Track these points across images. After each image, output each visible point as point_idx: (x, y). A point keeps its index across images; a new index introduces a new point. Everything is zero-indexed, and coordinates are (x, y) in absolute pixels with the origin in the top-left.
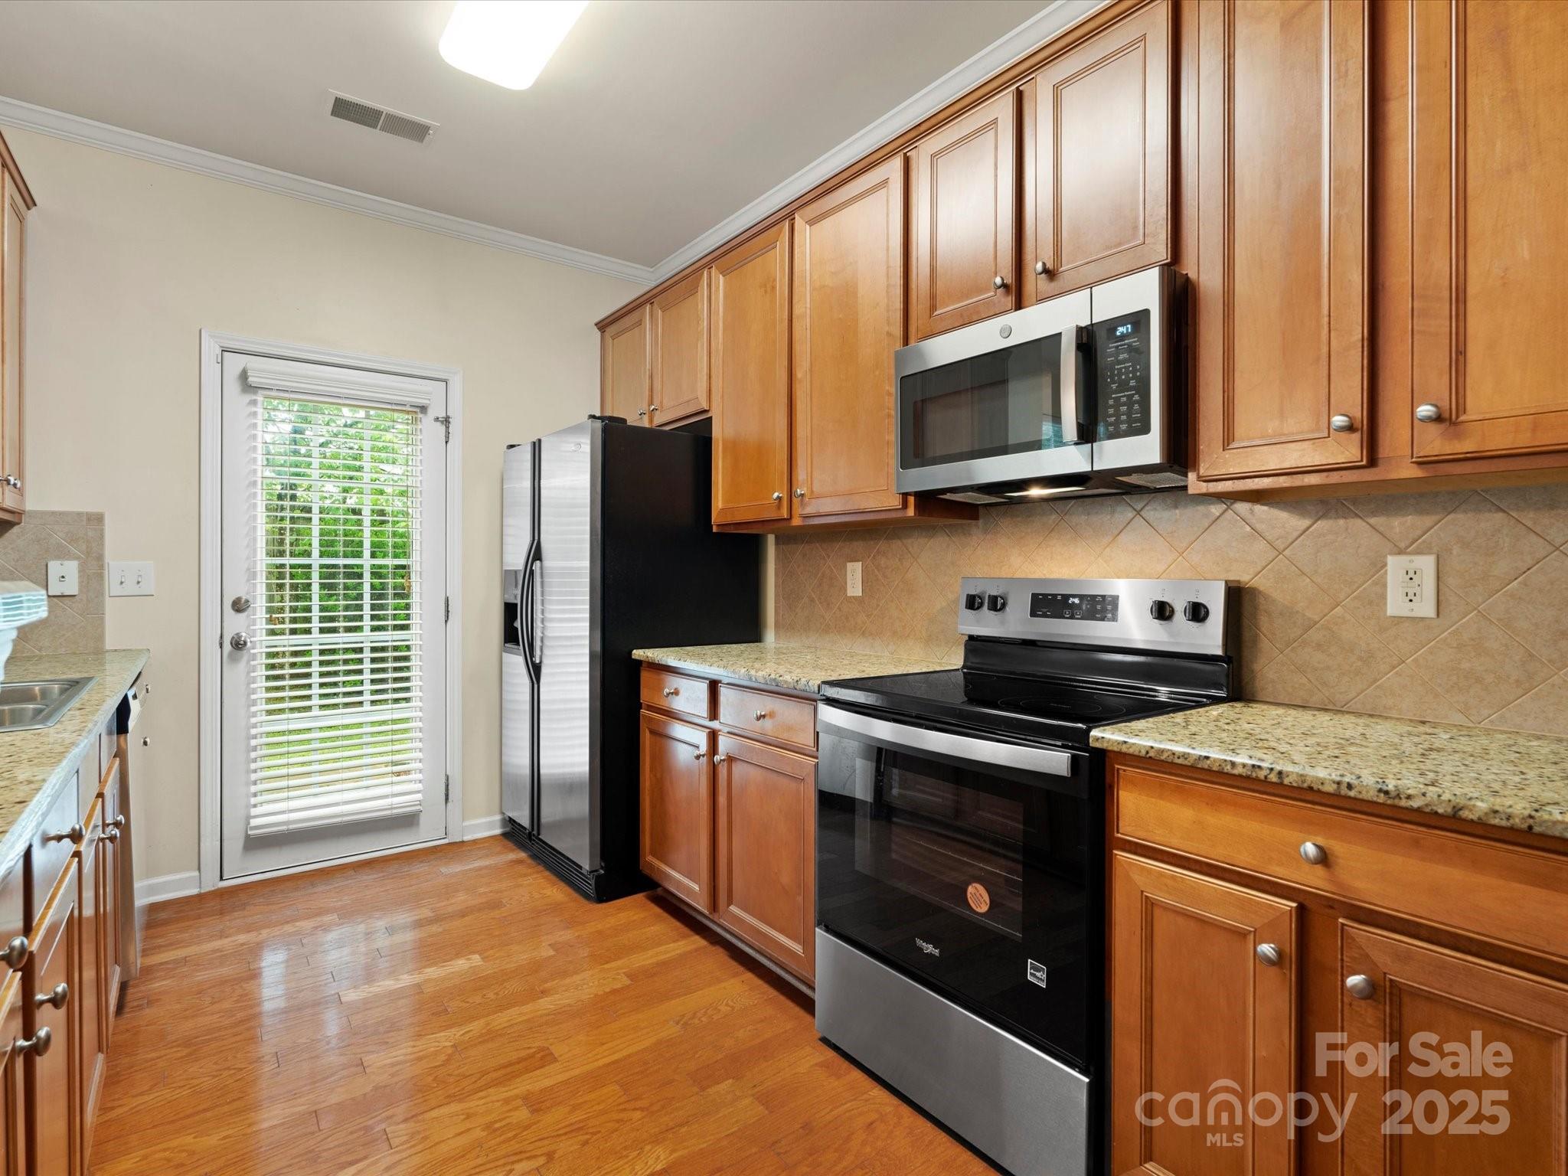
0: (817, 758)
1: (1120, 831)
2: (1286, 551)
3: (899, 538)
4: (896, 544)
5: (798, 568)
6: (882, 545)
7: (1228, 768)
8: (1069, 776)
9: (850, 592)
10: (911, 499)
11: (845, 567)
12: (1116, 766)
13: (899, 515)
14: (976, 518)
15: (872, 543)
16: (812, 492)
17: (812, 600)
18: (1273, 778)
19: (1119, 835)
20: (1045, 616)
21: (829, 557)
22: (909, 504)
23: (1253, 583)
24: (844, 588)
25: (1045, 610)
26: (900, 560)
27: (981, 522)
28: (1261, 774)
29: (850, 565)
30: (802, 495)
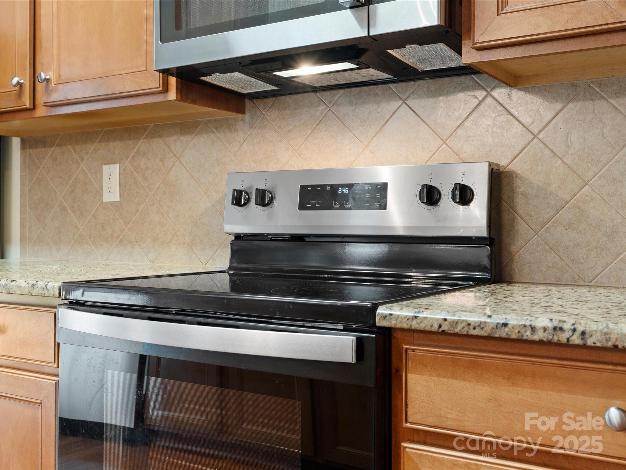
0: (57, 376)
1: (409, 420)
2: (542, 133)
3: (161, 136)
4: (157, 144)
5: (48, 173)
6: (142, 144)
7: (528, 335)
8: (354, 361)
9: (107, 198)
10: (173, 80)
11: (101, 170)
12: (405, 347)
13: (159, 99)
14: (241, 110)
15: (131, 142)
16: (59, 76)
17: (64, 209)
18: (576, 340)
19: (408, 425)
20: (314, 208)
21: (82, 159)
22: (170, 86)
23: (511, 167)
24: (99, 193)
25: (314, 202)
26: (161, 160)
27: (247, 116)
28: (563, 337)
29: (106, 168)
30: (47, 80)
